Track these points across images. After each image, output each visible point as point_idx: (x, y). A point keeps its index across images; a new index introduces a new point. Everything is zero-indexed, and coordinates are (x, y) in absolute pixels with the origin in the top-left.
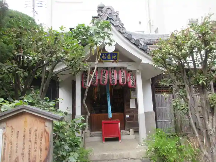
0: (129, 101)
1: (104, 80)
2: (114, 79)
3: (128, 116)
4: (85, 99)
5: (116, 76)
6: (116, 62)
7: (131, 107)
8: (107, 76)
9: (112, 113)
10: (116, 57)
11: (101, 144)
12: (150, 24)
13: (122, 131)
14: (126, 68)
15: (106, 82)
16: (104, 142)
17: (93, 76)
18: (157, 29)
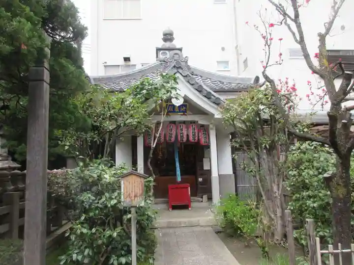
0: (202, 161)
1: (171, 137)
2: (183, 136)
3: (200, 180)
4: (149, 160)
5: (186, 132)
6: (186, 115)
7: (204, 169)
8: (175, 132)
9: (181, 175)
10: (185, 110)
11: (168, 212)
12: (237, 51)
13: (192, 198)
14: (198, 122)
15: (173, 139)
16: (170, 210)
17: (158, 135)
18: (247, 59)
